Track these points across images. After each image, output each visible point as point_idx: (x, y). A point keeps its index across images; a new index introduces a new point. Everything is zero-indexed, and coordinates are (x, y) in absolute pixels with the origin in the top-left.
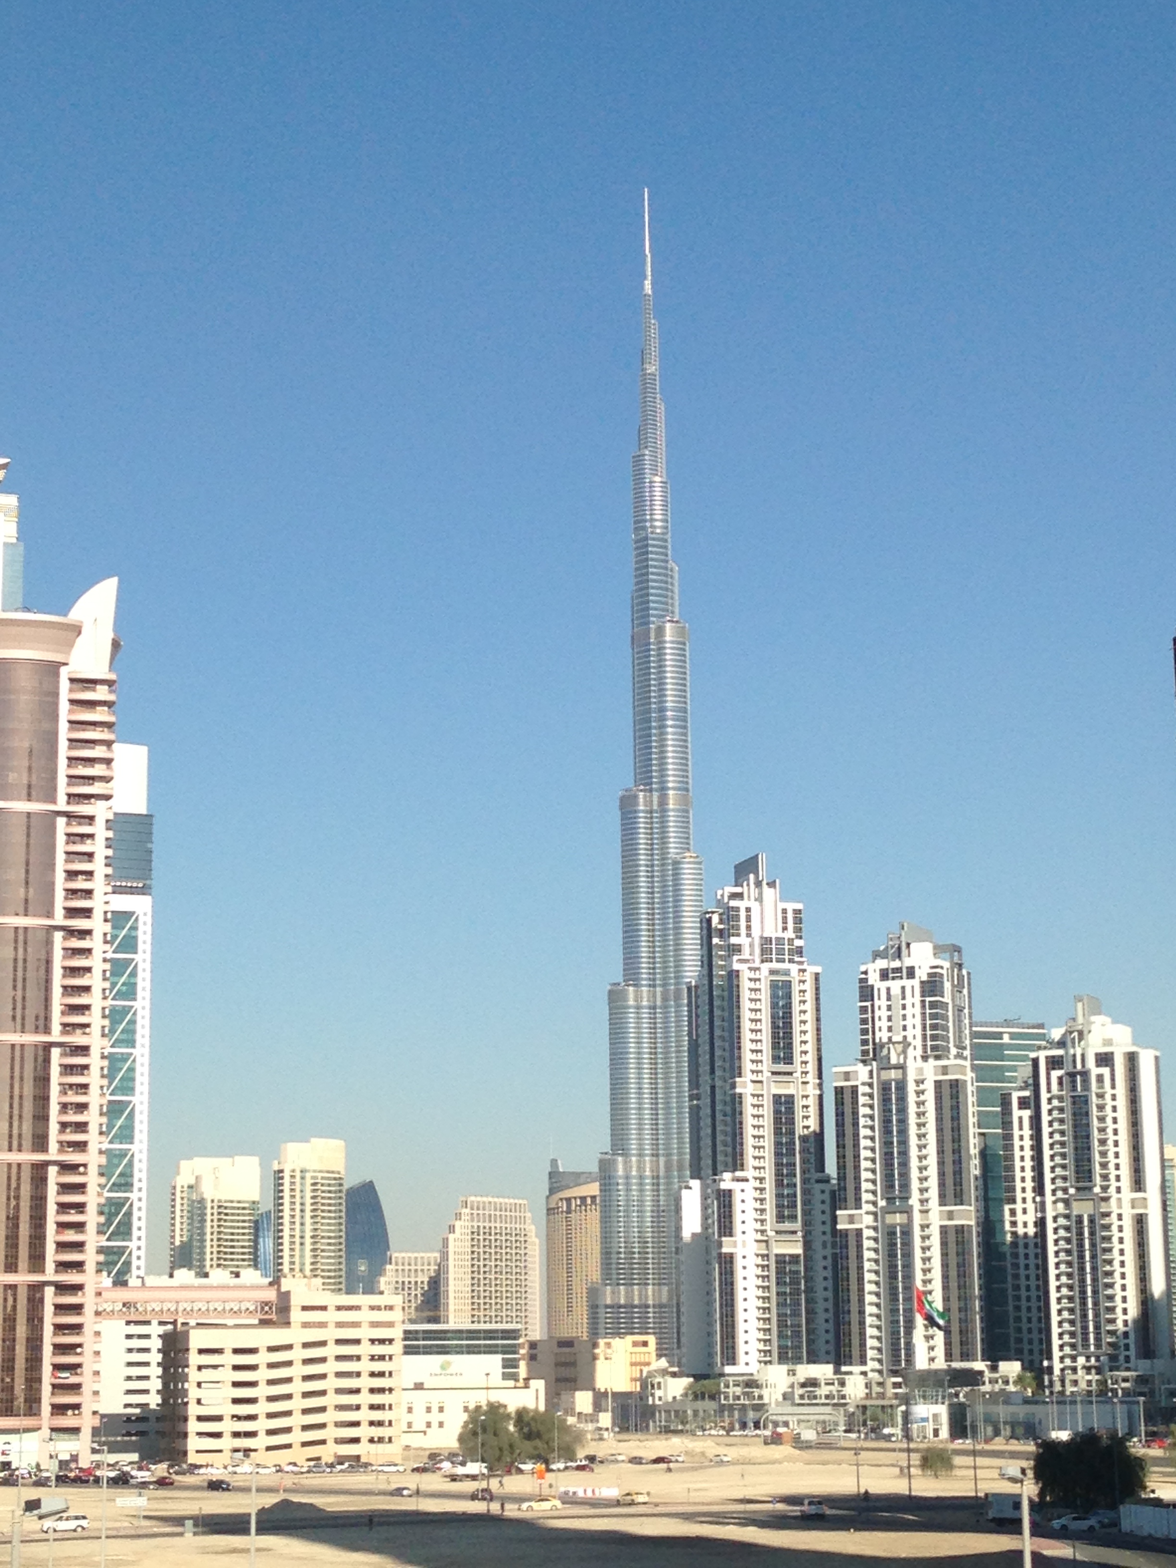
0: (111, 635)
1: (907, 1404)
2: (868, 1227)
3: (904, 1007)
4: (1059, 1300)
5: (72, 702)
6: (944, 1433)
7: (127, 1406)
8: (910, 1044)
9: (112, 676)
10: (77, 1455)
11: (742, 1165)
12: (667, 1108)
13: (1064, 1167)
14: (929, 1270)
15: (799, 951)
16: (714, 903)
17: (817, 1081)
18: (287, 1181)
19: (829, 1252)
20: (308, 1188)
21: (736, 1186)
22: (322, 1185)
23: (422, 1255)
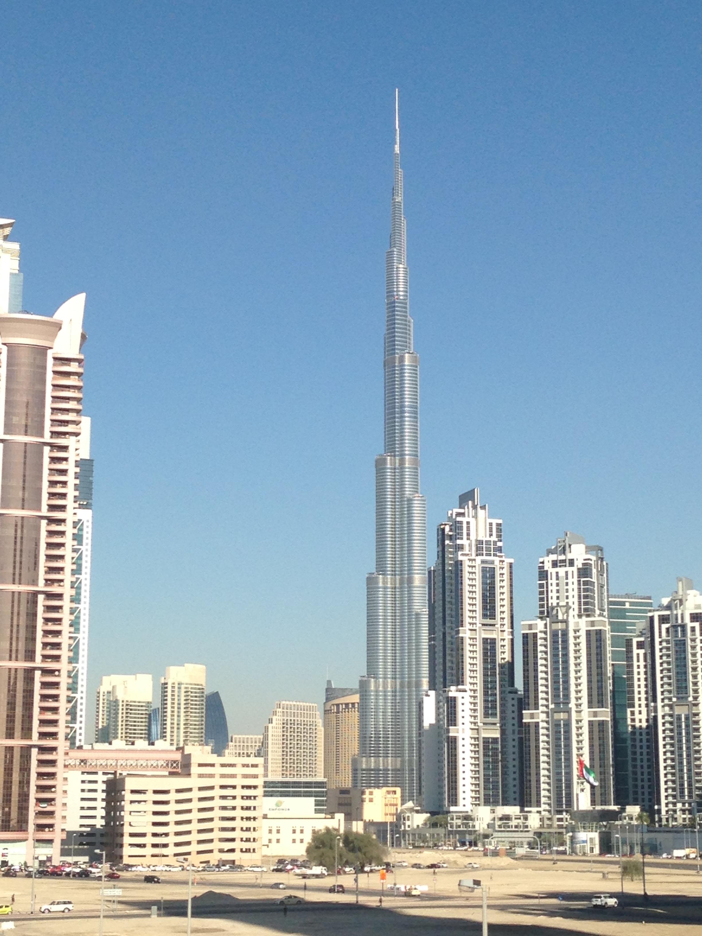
0: (80, 331)
1: (574, 831)
2: (542, 721)
3: (567, 584)
4: (665, 768)
5: (55, 372)
6: (597, 850)
7: (81, 826)
8: (570, 608)
9: (82, 357)
10: (51, 857)
11: (463, 682)
12: (402, 650)
13: (669, 684)
14: (581, 749)
15: (500, 549)
16: (447, 519)
17: (511, 630)
18: (169, 690)
19: (516, 737)
20: (183, 694)
21: (459, 695)
22: (192, 692)
23: (252, 736)
